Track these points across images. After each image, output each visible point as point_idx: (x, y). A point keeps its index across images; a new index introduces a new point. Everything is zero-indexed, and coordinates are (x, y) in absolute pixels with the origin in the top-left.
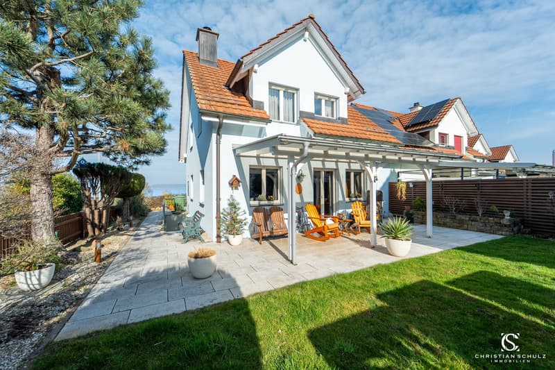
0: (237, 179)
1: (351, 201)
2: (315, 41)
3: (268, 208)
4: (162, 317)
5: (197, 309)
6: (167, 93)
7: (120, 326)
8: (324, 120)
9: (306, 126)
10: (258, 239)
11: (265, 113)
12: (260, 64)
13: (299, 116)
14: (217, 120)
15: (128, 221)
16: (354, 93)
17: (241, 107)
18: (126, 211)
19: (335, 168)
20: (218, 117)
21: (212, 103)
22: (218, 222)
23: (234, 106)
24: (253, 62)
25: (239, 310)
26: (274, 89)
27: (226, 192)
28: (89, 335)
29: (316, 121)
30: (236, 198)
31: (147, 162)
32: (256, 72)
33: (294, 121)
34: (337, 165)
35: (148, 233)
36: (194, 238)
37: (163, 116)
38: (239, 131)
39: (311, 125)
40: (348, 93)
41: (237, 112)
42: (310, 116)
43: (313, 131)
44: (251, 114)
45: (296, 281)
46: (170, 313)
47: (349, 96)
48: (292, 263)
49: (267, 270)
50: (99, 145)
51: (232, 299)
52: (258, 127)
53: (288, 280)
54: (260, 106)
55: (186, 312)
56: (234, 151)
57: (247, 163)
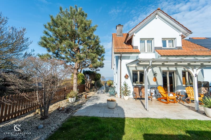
0: (127, 75)
1: (186, 86)
2: (161, 17)
3: (140, 87)
4: (96, 117)
5: (106, 117)
6: (104, 49)
7: (86, 116)
8: (167, 49)
9: (157, 53)
10: (135, 99)
11: (138, 50)
12: (136, 33)
13: (154, 49)
14: (120, 55)
15: (96, 88)
16: (185, 34)
17: (128, 49)
18: (96, 85)
19: (175, 70)
20: (120, 54)
21: (118, 49)
22: (120, 91)
23: (126, 49)
24: (133, 33)
25: (118, 121)
26: (142, 40)
27: (123, 79)
28: (79, 116)
29: (163, 50)
30: (126, 82)
31: (99, 70)
32: (135, 36)
33: (152, 52)
34: (176, 69)
35: (102, 92)
36: (113, 95)
37: (104, 56)
38: (128, 58)
39: (159, 52)
40: (181, 35)
41: (127, 51)
42: (160, 48)
43: (160, 54)
44: (132, 51)
45: (146, 117)
46: (99, 116)
47: (182, 36)
48: (146, 110)
49: (135, 110)
50: (88, 66)
51: (118, 117)
52: (136, 56)
53: (142, 116)
54: (136, 48)
55: (103, 117)
56: (126, 65)
57: (132, 69)
